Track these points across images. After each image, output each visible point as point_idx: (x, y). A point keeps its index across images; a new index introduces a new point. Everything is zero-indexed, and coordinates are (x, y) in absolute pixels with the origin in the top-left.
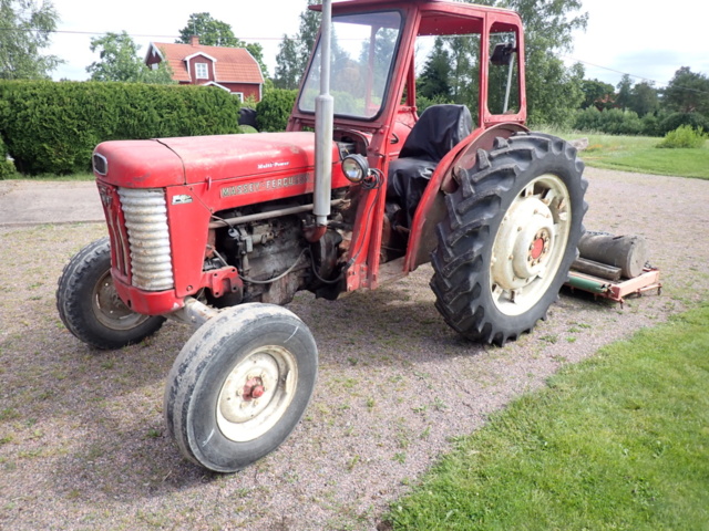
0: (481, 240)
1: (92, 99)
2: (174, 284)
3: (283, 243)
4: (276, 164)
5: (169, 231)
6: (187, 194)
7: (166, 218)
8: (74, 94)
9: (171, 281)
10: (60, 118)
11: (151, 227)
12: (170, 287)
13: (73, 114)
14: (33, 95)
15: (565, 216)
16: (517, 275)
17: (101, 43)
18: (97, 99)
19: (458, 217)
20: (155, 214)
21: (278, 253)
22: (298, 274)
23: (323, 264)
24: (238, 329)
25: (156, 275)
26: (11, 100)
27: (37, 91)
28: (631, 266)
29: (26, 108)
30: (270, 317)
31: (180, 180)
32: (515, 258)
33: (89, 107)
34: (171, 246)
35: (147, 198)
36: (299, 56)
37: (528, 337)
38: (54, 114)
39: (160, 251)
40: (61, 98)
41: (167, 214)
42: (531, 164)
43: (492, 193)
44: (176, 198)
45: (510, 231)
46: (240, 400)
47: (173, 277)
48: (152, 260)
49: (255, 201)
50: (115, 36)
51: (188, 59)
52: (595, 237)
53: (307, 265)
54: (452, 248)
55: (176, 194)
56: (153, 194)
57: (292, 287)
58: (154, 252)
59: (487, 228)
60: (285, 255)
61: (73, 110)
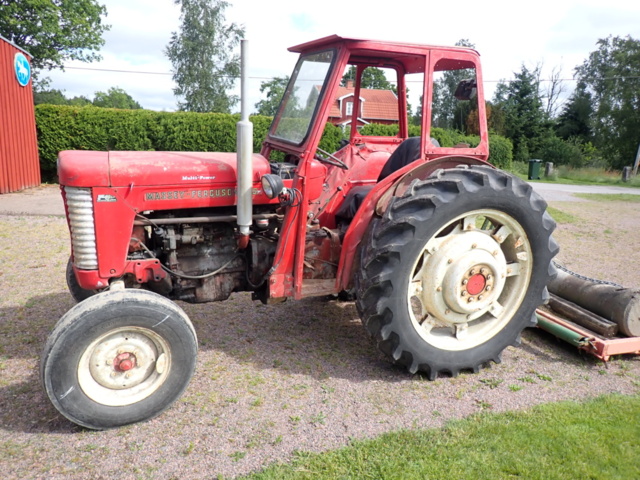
0: (392, 266)
1: (221, 128)
2: (98, 265)
3: (222, 247)
4: (201, 177)
5: (94, 222)
6: (112, 194)
7: (91, 212)
8: (209, 123)
9: (95, 263)
10: (196, 141)
11: (79, 218)
12: (95, 268)
13: (206, 139)
14: (180, 123)
15: (525, 256)
16: (449, 308)
17: (268, 85)
18: (224, 127)
19: (373, 242)
20: (83, 208)
21: (216, 254)
22: (234, 275)
23: (255, 270)
24: (100, 307)
25: (83, 256)
26: (165, 126)
27: (184, 120)
28: (630, 323)
29: (174, 132)
30: (137, 302)
31: (105, 182)
32: (444, 290)
33: (218, 133)
34: (95, 234)
35: (78, 194)
36: (441, 97)
37: (468, 377)
38: (192, 137)
39: (86, 237)
40: (199, 126)
41: (93, 208)
42: (458, 197)
43: (403, 221)
44: (100, 197)
45: (438, 262)
46: (110, 370)
47: (97, 260)
48: (80, 244)
49: (180, 207)
50: (279, 80)
51: (341, 99)
52: (598, 286)
53: (242, 269)
54: (366, 270)
55: (101, 194)
56: (82, 192)
57: (227, 286)
58: (82, 238)
59: (397, 255)
60: (222, 257)
61: (206, 135)
